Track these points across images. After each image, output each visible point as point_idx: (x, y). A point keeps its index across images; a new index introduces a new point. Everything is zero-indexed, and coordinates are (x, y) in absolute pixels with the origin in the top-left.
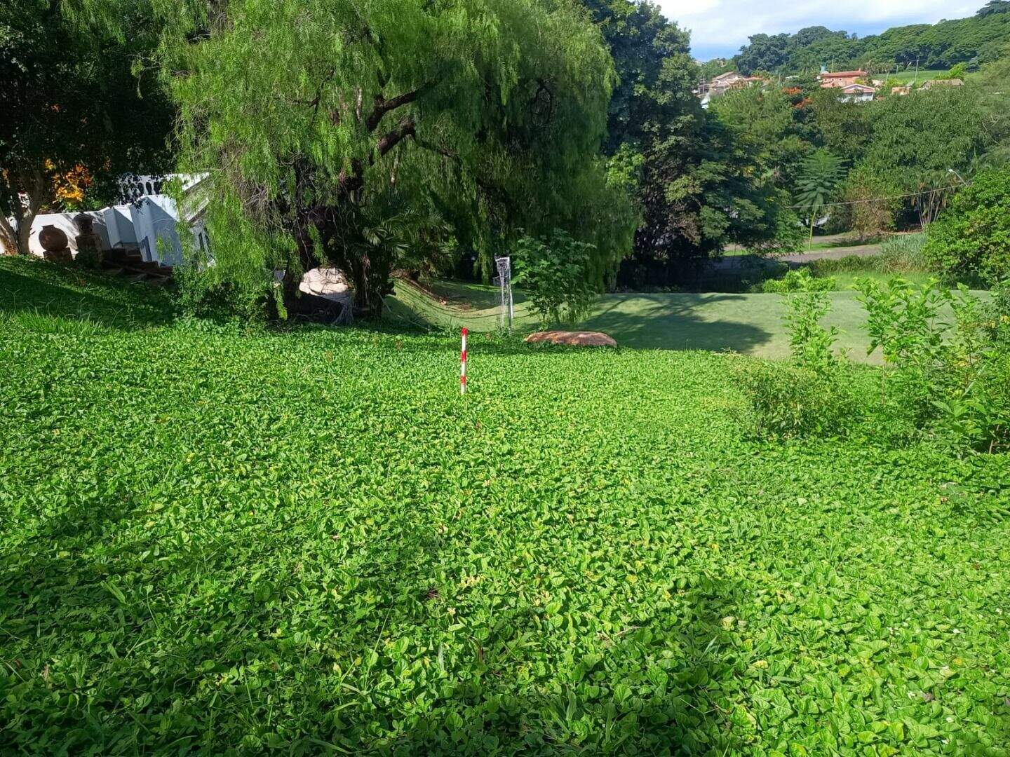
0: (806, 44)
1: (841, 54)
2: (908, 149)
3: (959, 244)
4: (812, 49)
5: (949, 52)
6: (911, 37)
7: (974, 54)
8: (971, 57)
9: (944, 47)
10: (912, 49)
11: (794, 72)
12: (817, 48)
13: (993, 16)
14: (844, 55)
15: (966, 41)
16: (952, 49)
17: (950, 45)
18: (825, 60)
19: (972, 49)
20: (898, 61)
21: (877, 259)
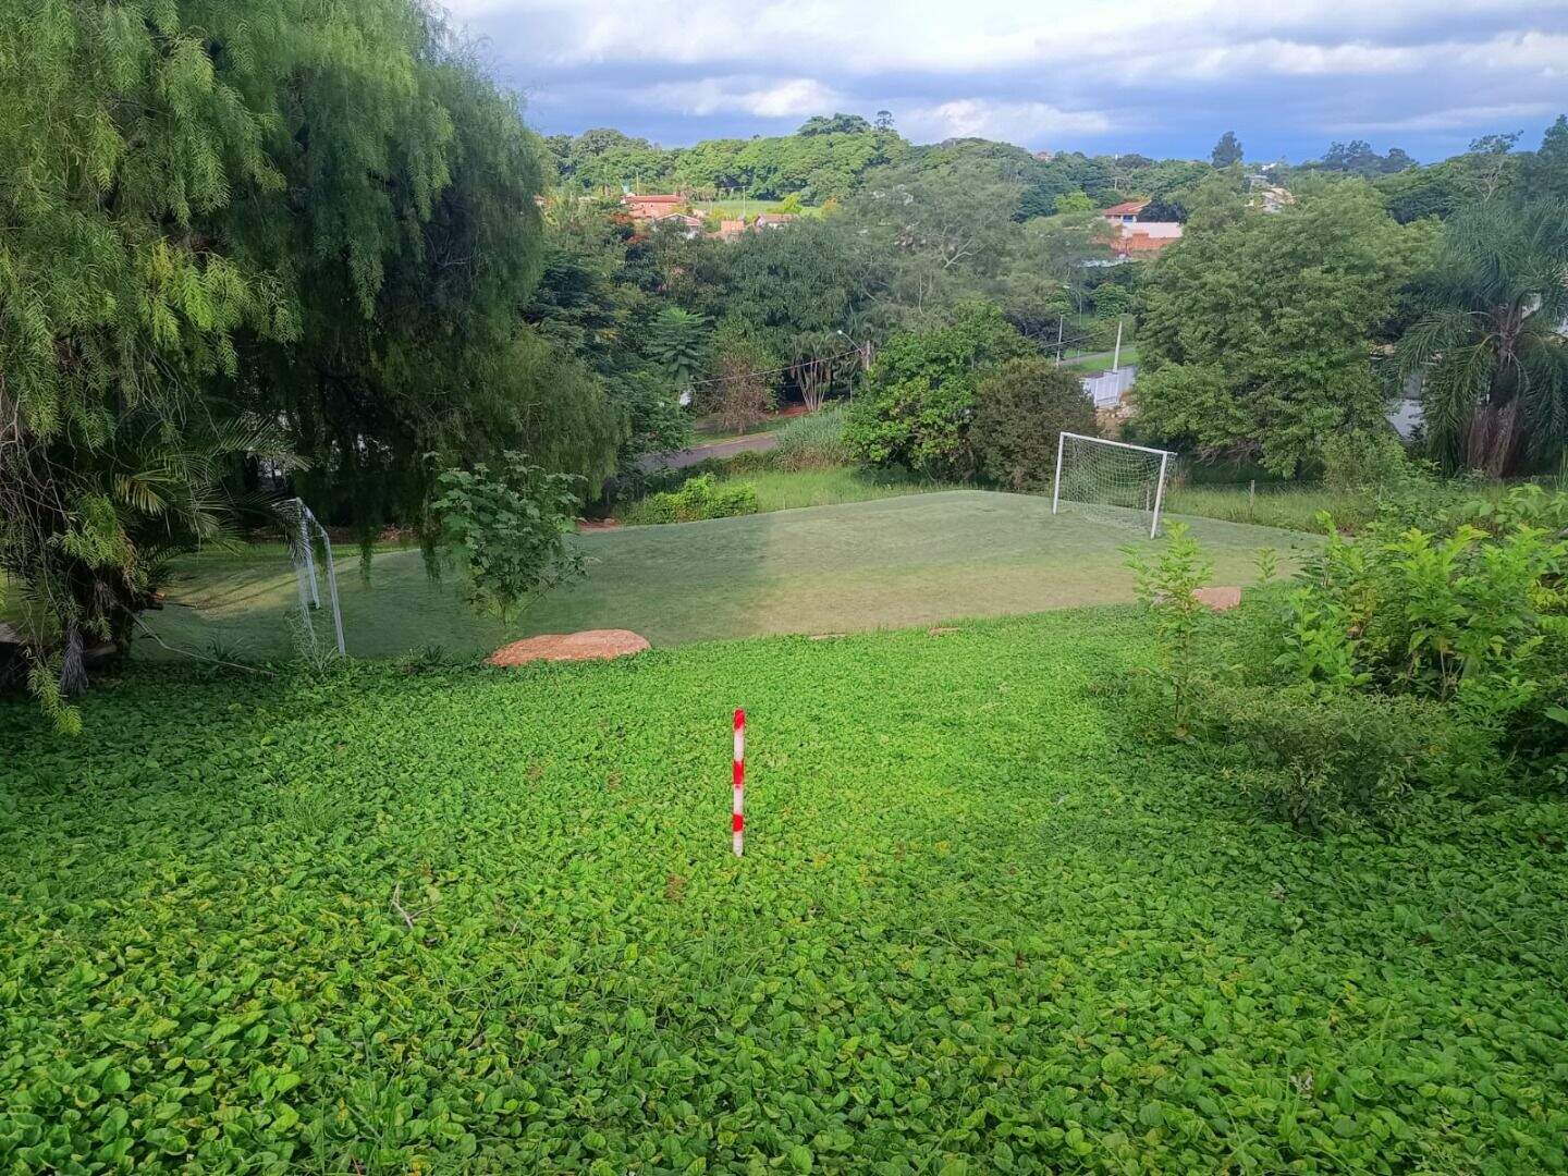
0: (597, 151)
1: (647, 170)
2: (776, 303)
3: (888, 429)
4: (606, 159)
5: (776, 178)
6: (729, 155)
7: (804, 183)
8: (801, 187)
9: (771, 170)
10: (731, 171)
11: (589, 190)
12: (613, 160)
13: (817, 137)
14: (650, 173)
15: (793, 166)
16: (778, 174)
17: (776, 170)
18: (626, 177)
19: (801, 176)
20: (718, 186)
21: (777, 454)
